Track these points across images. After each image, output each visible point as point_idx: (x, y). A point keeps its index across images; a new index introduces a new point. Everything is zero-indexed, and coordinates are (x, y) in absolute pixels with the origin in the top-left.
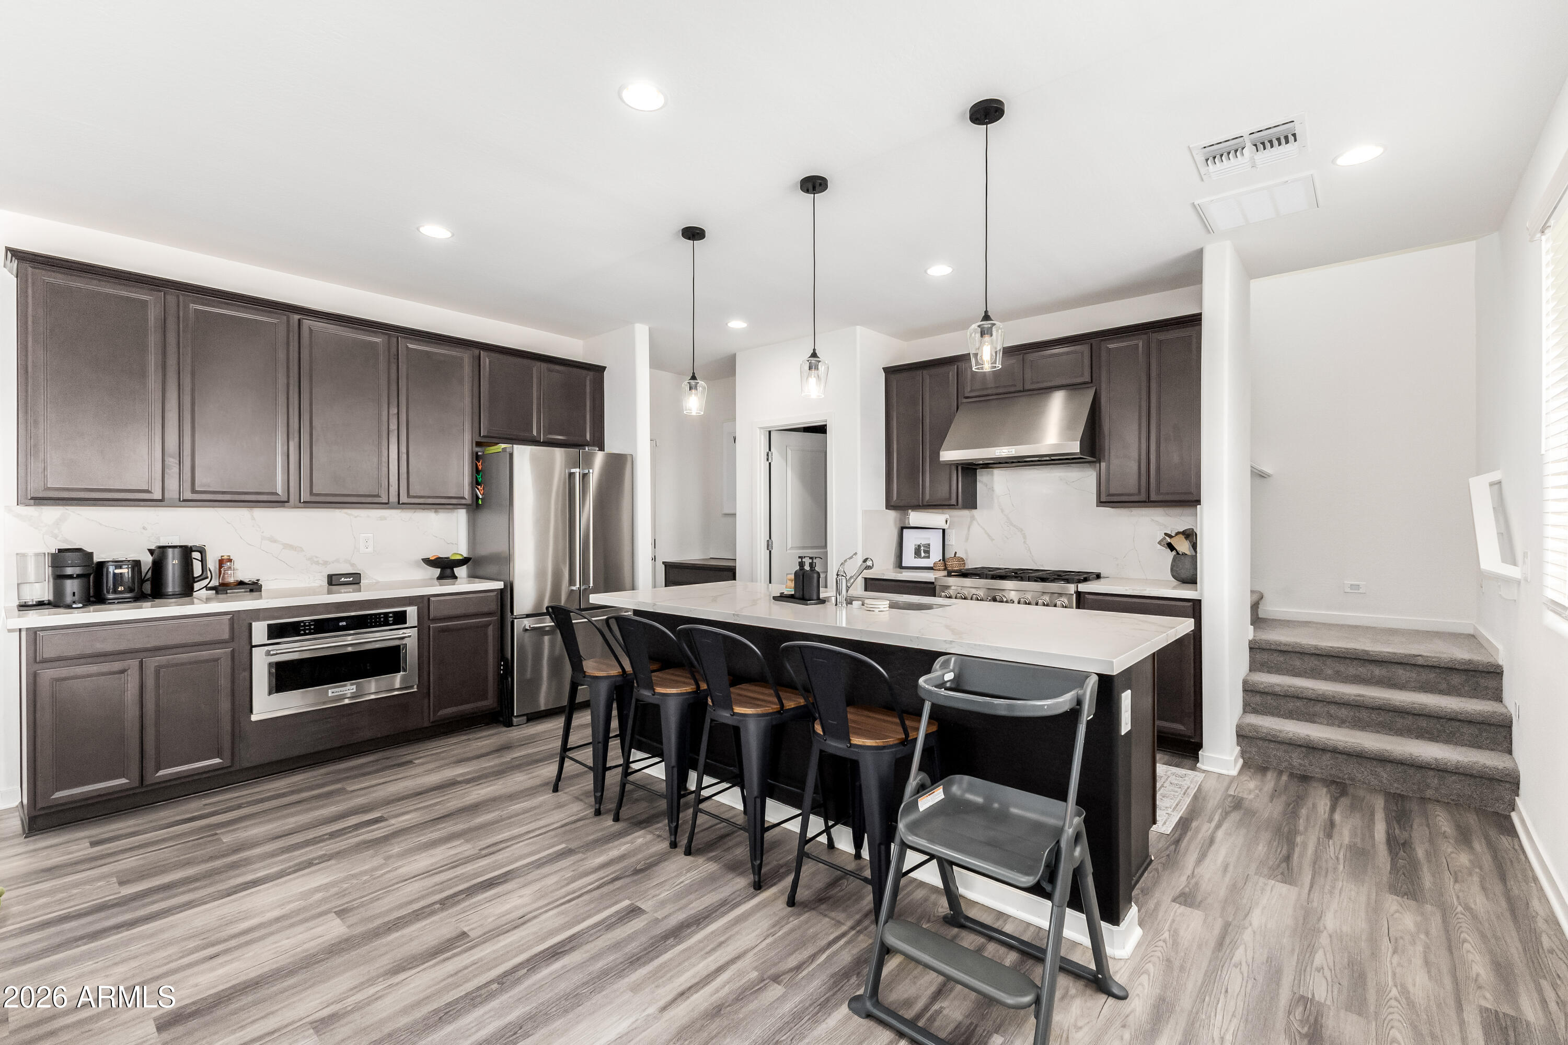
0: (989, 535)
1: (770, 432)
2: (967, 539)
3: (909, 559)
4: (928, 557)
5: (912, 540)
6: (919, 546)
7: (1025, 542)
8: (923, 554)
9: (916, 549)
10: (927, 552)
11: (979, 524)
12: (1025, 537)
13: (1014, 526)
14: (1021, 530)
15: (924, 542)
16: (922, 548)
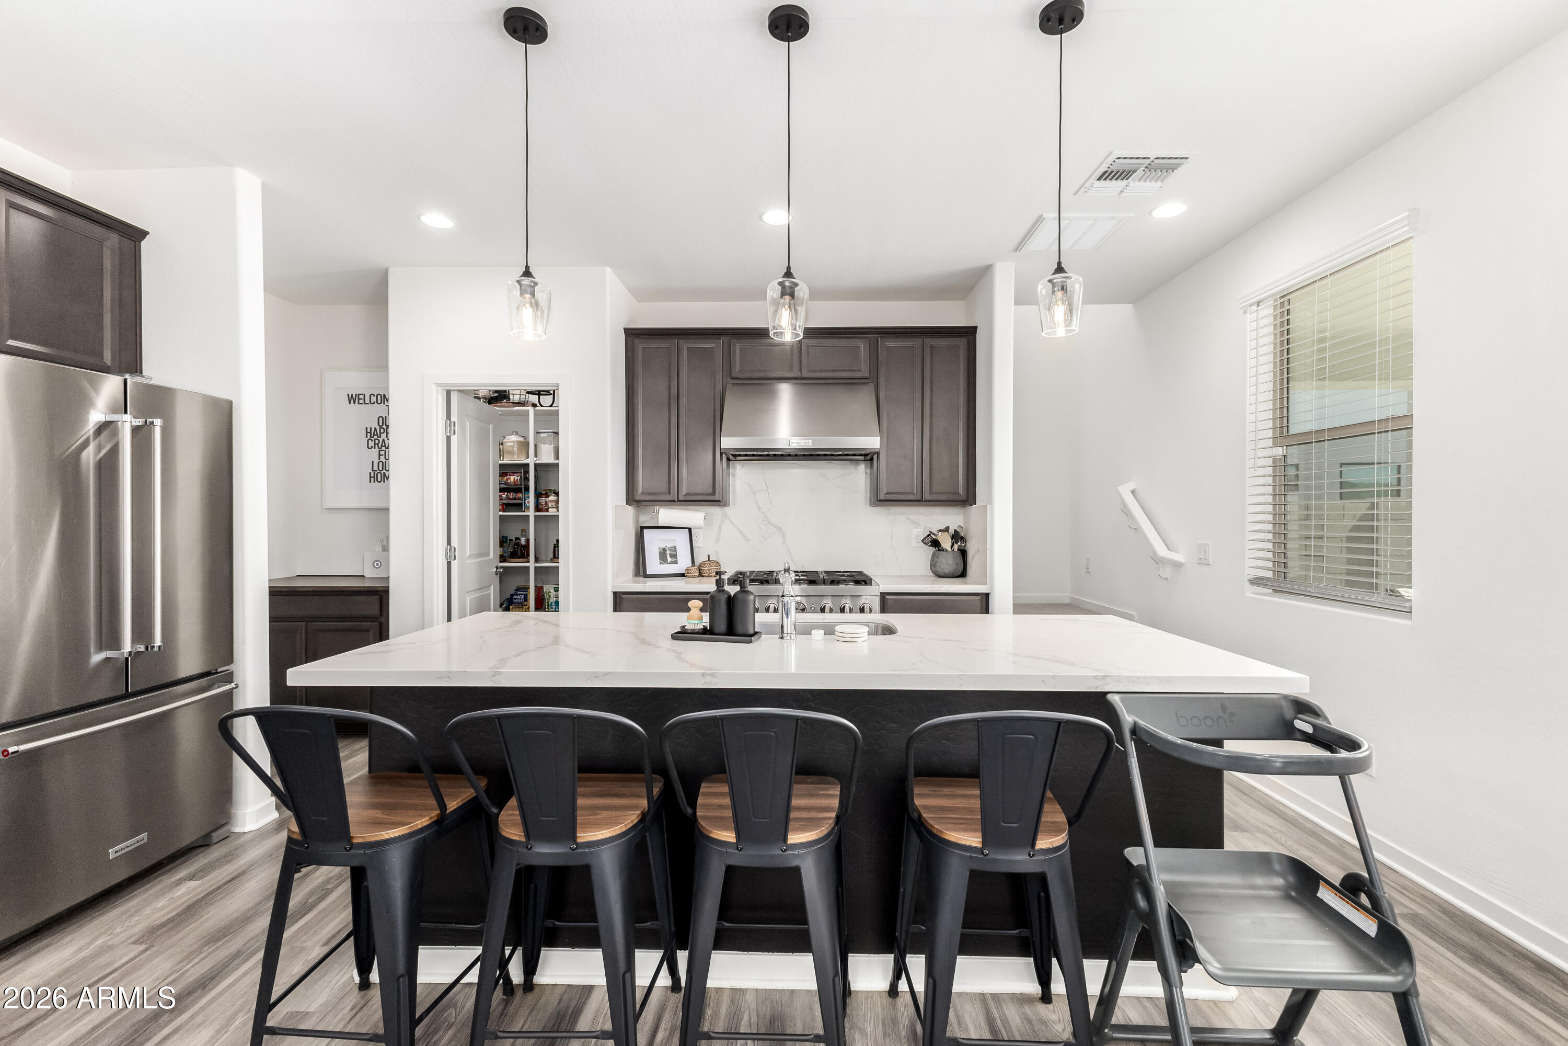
0: (744, 535)
1: (448, 393)
2: (717, 541)
3: (653, 565)
4: (676, 562)
5: (654, 542)
6: (664, 550)
7: (784, 542)
8: (669, 559)
9: (660, 553)
10: (674, 556)
11: (732, 523)
12: (784, 537)
13: (773, 525)
14: (780, 529)
15: (669, 545)
16: (668, 552)
